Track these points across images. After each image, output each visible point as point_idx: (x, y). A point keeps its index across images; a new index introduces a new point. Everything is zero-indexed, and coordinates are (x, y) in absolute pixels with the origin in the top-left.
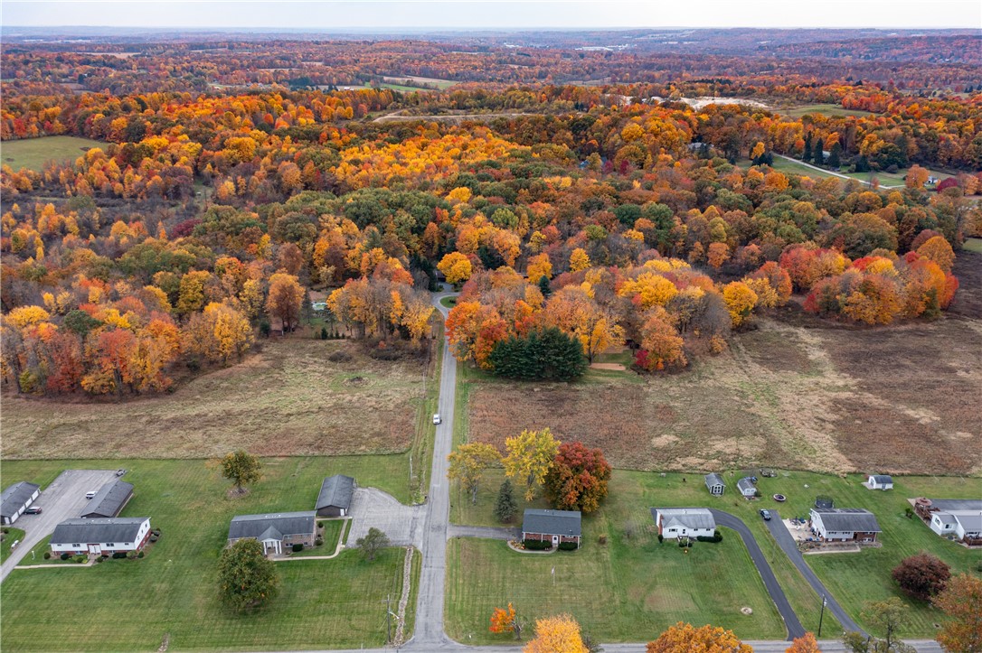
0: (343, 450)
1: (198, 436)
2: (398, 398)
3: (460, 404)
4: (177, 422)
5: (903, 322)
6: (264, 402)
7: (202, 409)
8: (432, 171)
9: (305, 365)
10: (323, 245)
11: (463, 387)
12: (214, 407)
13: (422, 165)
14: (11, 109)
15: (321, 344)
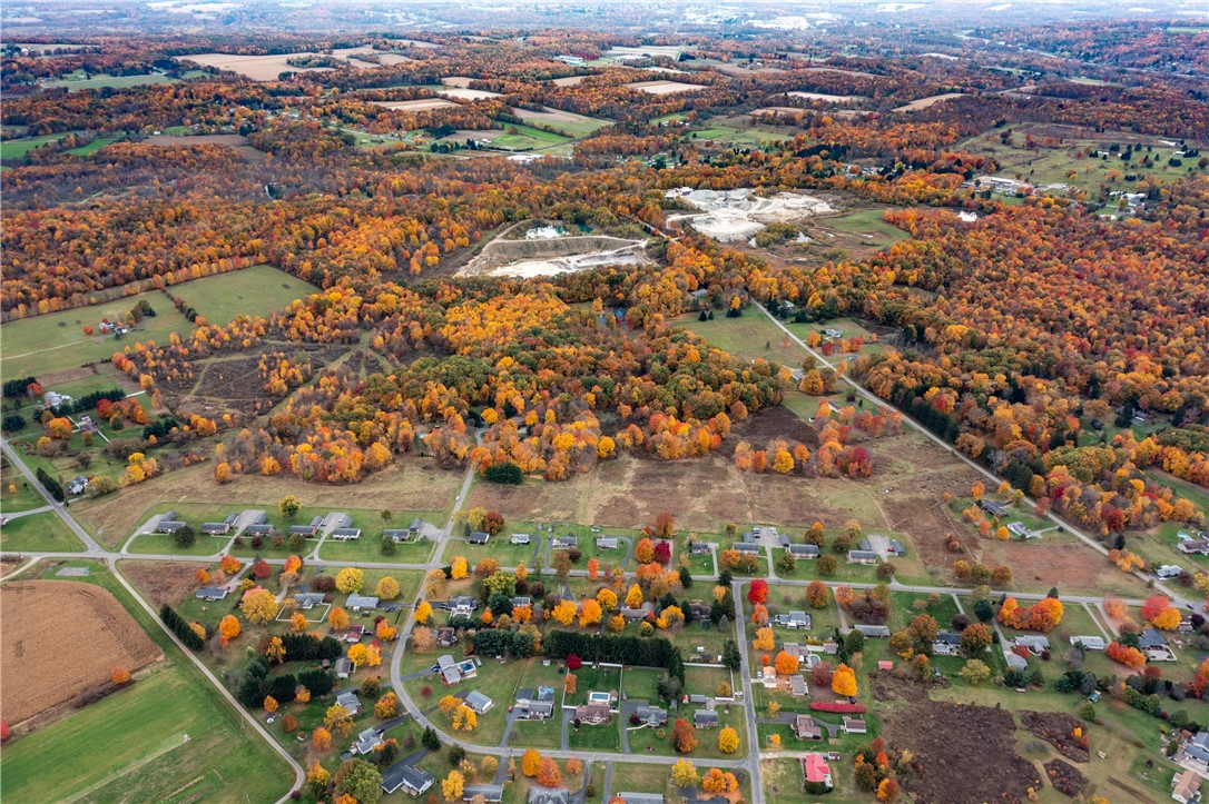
0: (422, 509)
1: (371, 501)
2: (446, 488)
3: (469, 492)
4: (364, 495)
5: (687, 457)
6: (395, 488)
7: (372, 490)
8: (499, 334)
9: (413, 471)
10: (426, 402)
11: (473, 484)
12: (376, 489)
13: (494, 328)
14: (226, 237)
15: (421, 459)
